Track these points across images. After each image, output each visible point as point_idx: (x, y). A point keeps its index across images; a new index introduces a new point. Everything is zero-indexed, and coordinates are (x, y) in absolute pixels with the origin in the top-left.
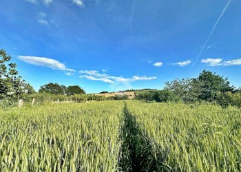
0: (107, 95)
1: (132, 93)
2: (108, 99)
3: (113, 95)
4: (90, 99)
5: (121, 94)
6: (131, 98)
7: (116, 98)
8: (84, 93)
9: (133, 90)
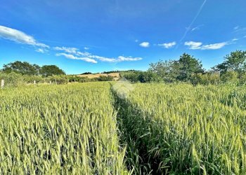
0: (90, 77)
1: (117, 75)
2: (92, 80)
3: (98, 76)
4: (72, 80)
5: (106, 75)
6: (116, 79)
7: (100, 79)
8: (64, 74)
9: (118, 72)
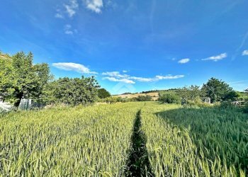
0: (129, 97)
1: (156, 94)
2: (131, 100)
3: (136, 96)
5: (144, 95)
6: (155, 99)
7: (139, 99)
9: (157, 91)
